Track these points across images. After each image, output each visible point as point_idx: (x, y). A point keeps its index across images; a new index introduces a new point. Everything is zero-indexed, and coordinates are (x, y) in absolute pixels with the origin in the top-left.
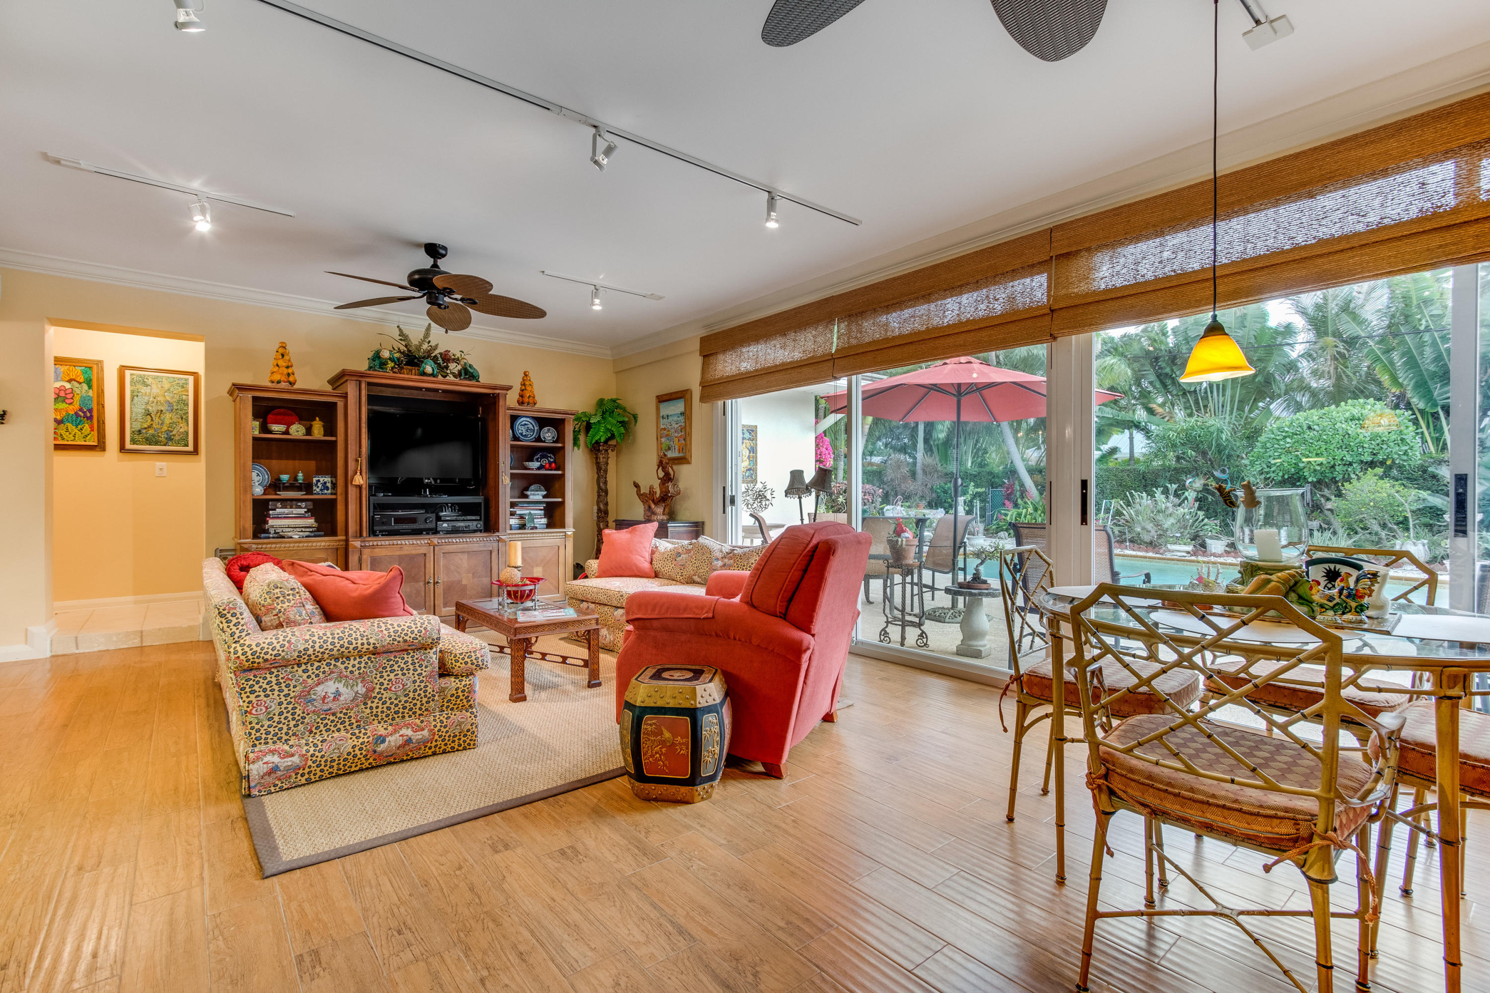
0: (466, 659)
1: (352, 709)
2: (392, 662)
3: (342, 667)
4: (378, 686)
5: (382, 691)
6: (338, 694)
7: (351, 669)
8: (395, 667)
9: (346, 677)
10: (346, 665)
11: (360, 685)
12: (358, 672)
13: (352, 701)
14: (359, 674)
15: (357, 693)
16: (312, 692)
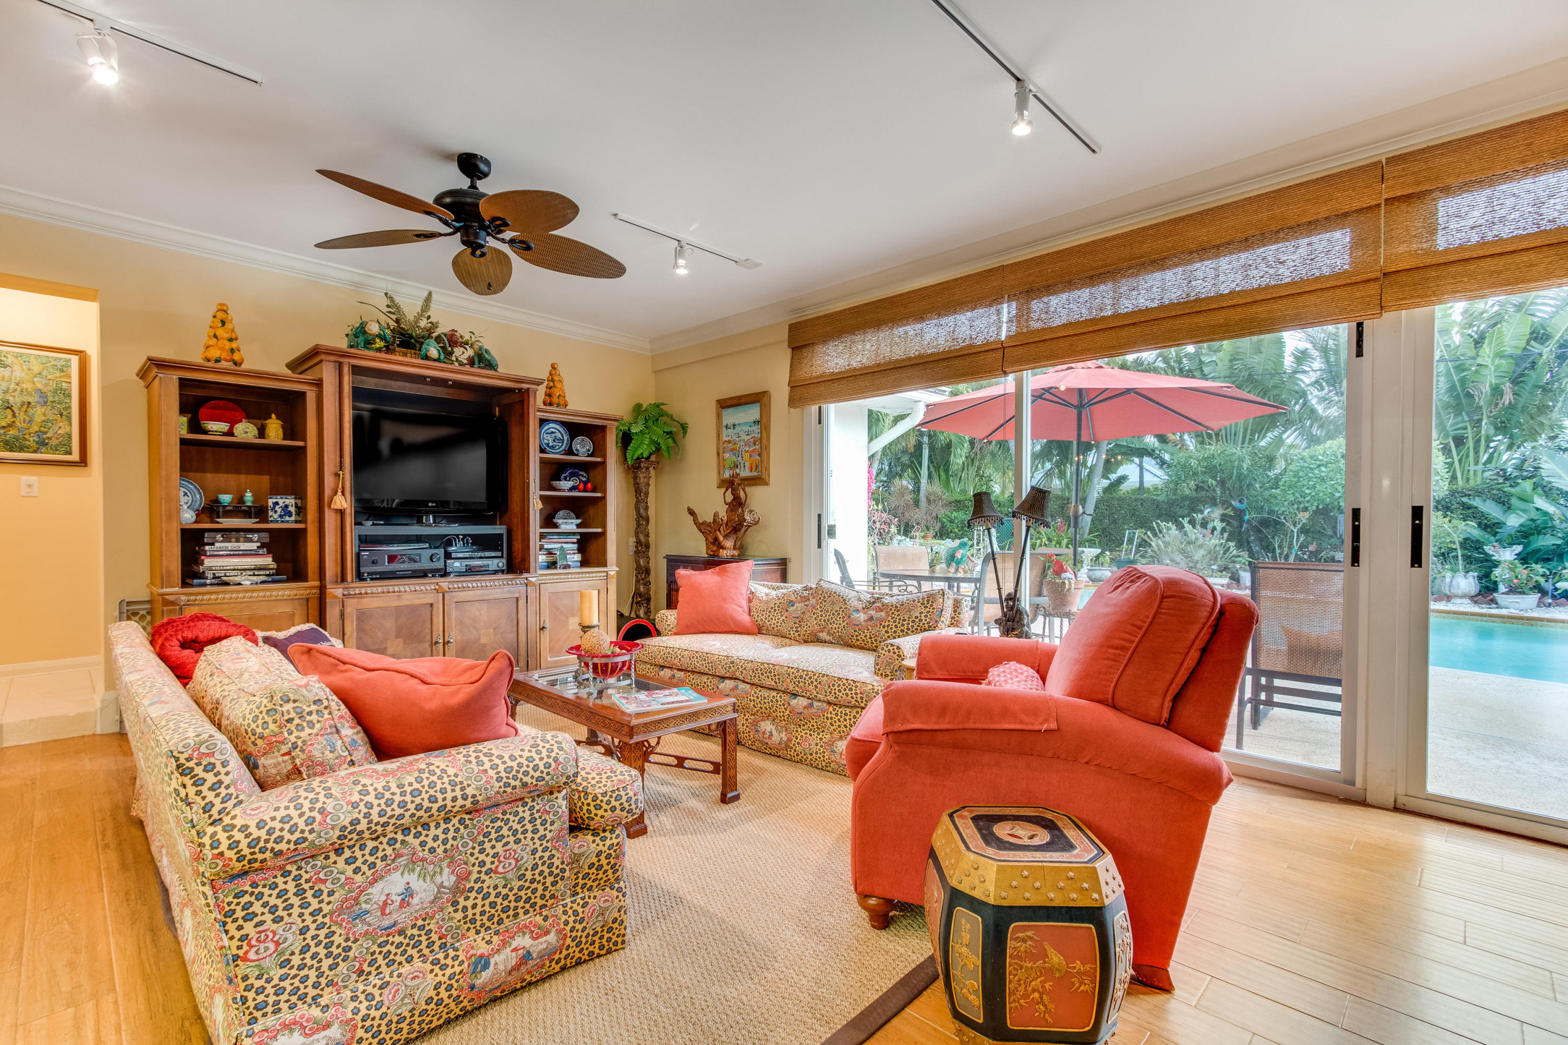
0: (613, 803)
1: (432, 918)
2: (499, 823)
3: (416, 842)
4: (476, 868)
5: (483, 877)
6: (408, 893)
7: (431, 844)
8: (505, 831)
9: (423, 860)
10: (422, 838)
11: (446, 871)
12: (442, 848)
13: (433, 902)
14: (445, 851)
15: (441, 885)
16: (362, 898)
